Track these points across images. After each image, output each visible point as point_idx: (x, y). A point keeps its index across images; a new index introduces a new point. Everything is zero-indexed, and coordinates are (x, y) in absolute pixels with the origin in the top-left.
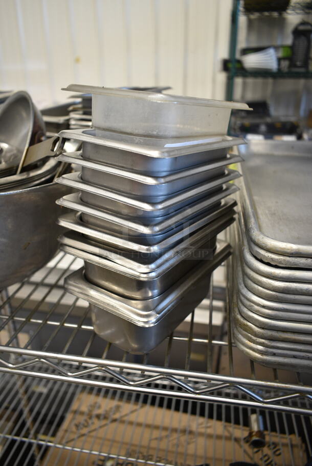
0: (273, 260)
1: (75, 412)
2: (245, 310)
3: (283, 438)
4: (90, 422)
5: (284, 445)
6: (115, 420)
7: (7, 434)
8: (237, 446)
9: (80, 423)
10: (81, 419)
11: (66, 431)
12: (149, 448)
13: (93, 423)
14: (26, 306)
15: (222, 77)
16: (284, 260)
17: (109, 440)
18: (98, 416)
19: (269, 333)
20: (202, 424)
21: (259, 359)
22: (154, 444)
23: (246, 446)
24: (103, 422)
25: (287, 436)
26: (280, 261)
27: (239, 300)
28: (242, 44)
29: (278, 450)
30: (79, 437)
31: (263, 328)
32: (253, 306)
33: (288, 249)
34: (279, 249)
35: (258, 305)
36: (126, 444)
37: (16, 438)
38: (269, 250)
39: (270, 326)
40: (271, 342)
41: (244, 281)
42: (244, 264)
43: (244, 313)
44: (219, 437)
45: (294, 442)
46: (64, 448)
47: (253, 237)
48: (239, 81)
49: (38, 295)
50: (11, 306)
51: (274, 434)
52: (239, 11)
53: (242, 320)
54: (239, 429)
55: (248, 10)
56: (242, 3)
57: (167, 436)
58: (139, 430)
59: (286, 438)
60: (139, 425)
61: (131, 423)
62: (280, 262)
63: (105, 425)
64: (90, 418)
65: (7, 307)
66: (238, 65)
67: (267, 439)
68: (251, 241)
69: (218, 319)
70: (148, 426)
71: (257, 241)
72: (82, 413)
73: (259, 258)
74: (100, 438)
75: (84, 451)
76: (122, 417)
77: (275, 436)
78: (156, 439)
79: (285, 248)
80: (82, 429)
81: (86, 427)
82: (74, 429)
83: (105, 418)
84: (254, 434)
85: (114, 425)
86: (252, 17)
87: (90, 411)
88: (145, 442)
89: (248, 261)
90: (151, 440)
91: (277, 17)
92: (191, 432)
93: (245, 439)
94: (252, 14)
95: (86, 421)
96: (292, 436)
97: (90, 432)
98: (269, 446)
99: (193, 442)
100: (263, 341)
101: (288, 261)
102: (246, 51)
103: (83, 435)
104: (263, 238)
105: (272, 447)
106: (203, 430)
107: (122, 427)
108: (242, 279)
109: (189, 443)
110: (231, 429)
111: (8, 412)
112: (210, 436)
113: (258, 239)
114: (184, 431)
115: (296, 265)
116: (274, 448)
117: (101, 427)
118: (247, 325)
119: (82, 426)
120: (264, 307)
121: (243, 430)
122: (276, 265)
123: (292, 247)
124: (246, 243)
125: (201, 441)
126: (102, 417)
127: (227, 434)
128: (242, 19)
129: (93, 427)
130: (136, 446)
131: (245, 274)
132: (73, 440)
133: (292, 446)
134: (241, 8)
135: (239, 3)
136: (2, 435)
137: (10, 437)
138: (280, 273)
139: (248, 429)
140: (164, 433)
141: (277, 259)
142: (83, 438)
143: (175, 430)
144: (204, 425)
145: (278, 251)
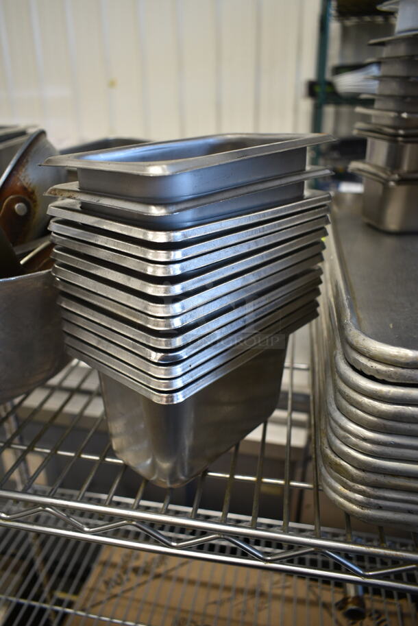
0: (378, 372)
1: (105, 564)
2: (338, 443)
3: (390, 604)
4: (125, 577)
5: (392, 614)
6: (158, 576)
7: (10, 595)
8: (326, 614)
9: (110, 579)
10: (112, 574)
11: (92, 590)
12: (204, 615)
13: (128, 580)
14: (37, 417)
15: (306, 105)
16: (396, 373)
17: (150, 604)
18: (136, 570)
19: (373, 477)
20: (277, 583)
21: (357, 513)
22: (211, 610)
23: (339, 615)
24: (143, 578)
25: (395, 601)
26: (389, 373)
27: (329, 428)
28: (334, 59)
29: (384, 621)
30: (109, 599)
31: (364, 471)
32: (349, 438)
33: (402, 357)
34: (388, 357)
35: (357, 436)
36: (174, 609)
37: (22, 601)
38: (372, 358)
39: (374, 467)
40: (376, 490)
41: (336, 400)
42: (337, 376)
43: (336, 446)
44: (301, 602)
45: (405, 610)
46: (87, 617)
47: (350, 339)
48: (329, 110)
49: (54, 404)
50: (17, 419)
51: (377, 598)
52: (330, 15)
53: (333, 456)
54: (329, 590)
55: (343, 14)
56: (334, 4)
57: (229, 600)
58: (192, 590)
59: (395, 604)
60: (192, 582)
61: (180, 580)
62: (390, 376)
63: (145, 583)
64: (125, 572)
65: (12, 419)
66: (328, 89)
67: (368, 604)
68: (347, 343)
69: (299, 438)
70: (204, 585)
71: (355, 344)
72: (114, 565)
73: (359, 368)
74: (138, 601)
75: (115, 621)
76: (168, 571)
77: (378, 601)
78: (215, 603)
79: (396, 356)
80: (113, 587)
81: (119, 584)
82: (102, 587)
83: (146, 572)
84: (350, 600)
85: (158, 582)
86: (349, 23)
87: (125, 564)
88: (199, 608)
89: (342, 373)
90: (208, 604)
91: (381, 23)
92: (262, 594)
93: (337, 604)
94: (348, 19)
95: (119, 576)
96: (402, 602)
97: (124, 592)
98: (370, 615)
99: (266, 608)
100: (364, 488)
101: (401, 375)
102: (339, 70)
103: (115, 596)
104: (364, 340)
105: (375, 616)
106: (279, 592)
107: (168, 586)
108: (333, 397)
109: (259, 610)
110: (317, 591)
111: (15, 561)
112: (289, 600)
113: (357, 342)
114: (252, 593)
115: (412, 380)
116: (378, 618)
117: (139, 585)
118: (341, 465)
119: (113, 584)
120: (365, 439)
121: (335, 592)
122: (384, 380)
123: (407, 355)
124: (339, 344)
125: (277, 606)
126: (140, 572)
127: (312, 597)
128: (335, 27)
129: (127, 585)
130: (187, 612)
131: (337, 390)
132: (101, 603)
133: (403, 616)
134: (333, 11)
135: (330, 4)
136: (3, 597)
137: (14, 600)
138: (389, 392)
139: (341, 590)
140: (225, 595)
141: (386, 372)
142: (115, 601)
143: (240, 591)
144: (281, 585)
145: (386, 359)
